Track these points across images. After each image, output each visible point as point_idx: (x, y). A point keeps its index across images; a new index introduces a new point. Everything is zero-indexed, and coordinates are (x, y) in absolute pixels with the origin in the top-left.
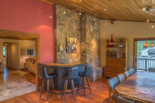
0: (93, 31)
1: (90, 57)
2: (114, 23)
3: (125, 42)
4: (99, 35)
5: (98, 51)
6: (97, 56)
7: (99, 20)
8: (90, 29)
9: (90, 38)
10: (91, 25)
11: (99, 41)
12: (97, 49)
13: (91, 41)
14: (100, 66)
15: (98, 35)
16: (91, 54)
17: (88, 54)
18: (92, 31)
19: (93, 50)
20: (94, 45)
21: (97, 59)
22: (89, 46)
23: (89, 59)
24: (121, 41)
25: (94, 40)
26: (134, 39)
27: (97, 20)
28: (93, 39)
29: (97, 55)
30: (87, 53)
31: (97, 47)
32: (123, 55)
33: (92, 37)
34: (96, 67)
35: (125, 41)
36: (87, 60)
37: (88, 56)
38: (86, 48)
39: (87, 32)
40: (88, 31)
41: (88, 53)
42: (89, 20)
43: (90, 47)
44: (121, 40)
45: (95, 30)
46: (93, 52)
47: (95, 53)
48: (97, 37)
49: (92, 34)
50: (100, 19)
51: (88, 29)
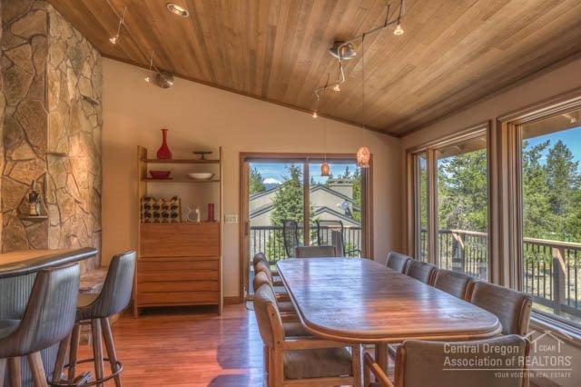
0: (75, 101)
1: (61, 223)
2: (166, 86)
3: (218, 161)
4: (100, 125)
5: (93, 198)
6: (89, 220)
7: (99, 56)
8: (64, 83)
9: (62, 131)
10: (67, 67)
11: (98, 149)
12: (91, 184)
13: (70, 147)
14: (100, 266)
15: (95, 124)
16: (68, 208)
17: (53, 209)
18: (71, 97)
19: (74, 192)
20: (80, 165)
21: (90, 233)
22: (58, 169)
23: (58, 233)
24: (200, 156)
25: (80, 144)
26: (241, 154)
27: (91, 52)
28: (76, 138)
29: (90, 216)
30: (49, 201)
31: (91, 178)
32: (209, 209)
33: (73, 128)
34: (87, 270)
35: (218, 158)
36: (50, 238)
37: (54, 220)
38: (48, 176)
39: (50, 95)
40: (58, 95)
41: (56, 204)
42: (60, 38)
43: (64, 174)
44: (202, 153)
45: (85, 98)
46: (76, 201)
47: (85, 206)
48: (91, 133)
49: (71, 111)
50: (103, 55)
51: (57, 84)
